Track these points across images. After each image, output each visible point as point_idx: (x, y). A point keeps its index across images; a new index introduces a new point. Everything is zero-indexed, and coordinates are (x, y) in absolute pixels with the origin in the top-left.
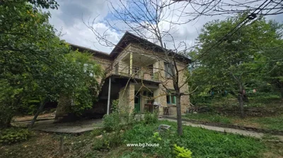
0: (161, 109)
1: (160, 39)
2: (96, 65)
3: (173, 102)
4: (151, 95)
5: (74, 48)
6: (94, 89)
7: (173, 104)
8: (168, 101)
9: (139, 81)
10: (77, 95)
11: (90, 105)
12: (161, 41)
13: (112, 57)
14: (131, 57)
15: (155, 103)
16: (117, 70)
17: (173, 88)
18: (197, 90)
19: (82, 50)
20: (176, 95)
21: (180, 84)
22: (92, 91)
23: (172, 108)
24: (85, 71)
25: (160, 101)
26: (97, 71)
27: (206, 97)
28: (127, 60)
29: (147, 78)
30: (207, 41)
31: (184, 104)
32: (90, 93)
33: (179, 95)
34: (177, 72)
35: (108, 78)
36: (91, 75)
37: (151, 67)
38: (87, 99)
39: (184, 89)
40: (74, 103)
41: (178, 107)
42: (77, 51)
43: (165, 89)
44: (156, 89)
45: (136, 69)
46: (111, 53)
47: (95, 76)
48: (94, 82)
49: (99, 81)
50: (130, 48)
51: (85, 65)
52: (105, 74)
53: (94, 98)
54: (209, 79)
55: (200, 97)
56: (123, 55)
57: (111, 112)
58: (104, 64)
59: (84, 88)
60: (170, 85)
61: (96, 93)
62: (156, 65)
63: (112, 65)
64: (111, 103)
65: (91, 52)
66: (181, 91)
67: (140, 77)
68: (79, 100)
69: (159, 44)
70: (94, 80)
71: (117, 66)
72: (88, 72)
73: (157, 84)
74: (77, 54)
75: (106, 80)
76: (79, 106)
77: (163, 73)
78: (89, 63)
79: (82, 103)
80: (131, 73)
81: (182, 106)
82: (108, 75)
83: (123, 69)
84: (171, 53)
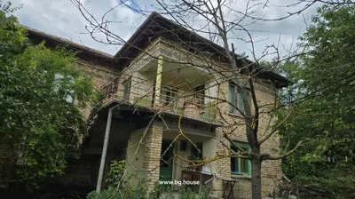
0: (217, 185)
1: (223, 33)
2: (81, 78)
3: (245, 169)
4: (197, 153)
5: (35, 37)
6: (72, 131)
7: (245, 175)
8: (234, 167)
9: (171, 119)
10: (33, 143)
11: (58, 167)
12: (225, 39)
13: (118, 64)
14: (160, 69)
15: (206, 170)
16: (127, 91)
18: (299, 148)
19: (52, 43)
20: (252, 158)
21: (261, 134)
22: (66, 135)
23: (241, 183)
24: (56, 90)
25: (217, 167)
26: (83, 92)
27: (318, 164)
28: (149, 73)
29: (192, 113)
30: (325, 44)
31: (269, 176)
32: (63, 140)
33: (258, 159)
34: (257, 109)
35: (106, 110)
36: (69, 99)
37: (200, 89)
38: (53, 153)
39: (271, 143)
40: (23, 160)
41: (256, 182)
42: (42, 45)
43: (227, 142)
44: (209, 139)
45: (169, 94)
46: (118, 55)
47: (76, 102)
48: (73, 116)
49: (86, 113)
50: (157, 49)
51: (58, 76)
52: (101, 98)
53: (70, 150)
55: (305, 163)
56: (141, 63)
58: (99, 76)
59: (51, 129)
61: (77, 140)
62: (212, 91)
63: (116, 81)
65: (72, 48)
66: (265, 149)
67: (176, 112)
68: (35, 155)
69: (221, 43)
70: (75, 112)
71: (127, 83)
72: (62, 92)
73: (212, 128)
74: (39, 53)
75: (101, 114)
76: (33, 169)
77: (225, 108)
78: (66, 73)
79: (40, 162)
80: (156, 102)
81: (264, 180)
82: (106, 102)
83: (139, 91)
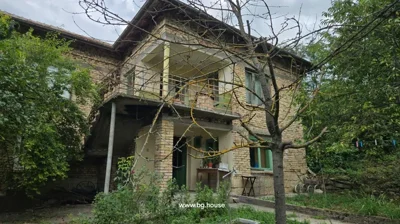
0: (236, 182)
1: (237, 9)
2: (77, 71)
3: (266, 164)
4: (213, 145)
5: (22, 26)
6: (72, 131)
7: (266, 170)
8: (253, 163)
9: (184, 112)
10: (30, 144)
11: (60, 170)
12: (239, 16)
13: (120, 52)
14: (167, 53)
15: (223, 167)
16: (131, 84)
17: (266, 131)
18: (324, 137)
19: (41, 31)
20: (273, 147)
21: (282, 122)
22: (67, 136)
23: (262, 179)
24: (50, 85)
25: (234, 161)
26: (80, 87)
27: (345, 155)
28: (155, 62)
29: (205, 105)
30: (352, 19)
31: (293, 171)
32: (63, 140)
33: (280, 149)
34: (277, 92)
35: (108, 105)
36: (66, 95)
37: (214, 79)
38: (53, 156)
39: (294, 132)
40: (21, 164)
41: (278, 177)
42: (29, 34)
43: (246, 133)
45: (177, 84)
46: (117, 43)
47: (74, 98)
48: (72, 114)
49: (86, 110)
50: (163, 30)
51: (50, 69)
52: (102, 93)
53: (72, 151)
54: (355, 111)
55: (332, 153)
56: (146, 48)
57: (113, 186)
58: (97, 69)
59: (48, 128)
60: (260, 124)
61: (78, 140)
62: (227, 75)
63: (118, 73)
64: (115, 164)
65: (65, 37)
66: (286, 137)
67: (186, 103)
68: (34, 157)
69: (233, 23)
70: (73, 109)
71: (131, 75)
72: (57, 87)
73: (228, 121)
74: (28, 42)
75: (104, 111)
76: (33, 173)
77: (243, 95)
78: (60, 65)
79: (40, 165)
80: (165, 93)
81: (287, 175)
82: (108, 97)
83: (146, 83)
84: (262, 47)
